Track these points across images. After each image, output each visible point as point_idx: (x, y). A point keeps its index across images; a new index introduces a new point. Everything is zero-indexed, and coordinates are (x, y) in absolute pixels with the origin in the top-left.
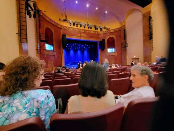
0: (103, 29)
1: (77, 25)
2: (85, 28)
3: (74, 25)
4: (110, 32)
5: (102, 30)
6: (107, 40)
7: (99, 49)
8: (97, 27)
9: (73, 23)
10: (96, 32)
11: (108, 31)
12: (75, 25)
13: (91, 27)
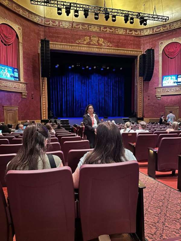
0: (148, 21)
1: (76, 11)
2: (96, 19)
3: (68, 13)
4: (173, 28)
5: (145, 24)
6: (161, 52)
7: (138, 77)
8: (130, 16)
9: (66, 8)
10: (131, 30)
11: (164, 26)
12: (72, 12)
13: (114, 16)
